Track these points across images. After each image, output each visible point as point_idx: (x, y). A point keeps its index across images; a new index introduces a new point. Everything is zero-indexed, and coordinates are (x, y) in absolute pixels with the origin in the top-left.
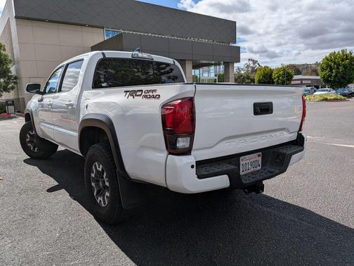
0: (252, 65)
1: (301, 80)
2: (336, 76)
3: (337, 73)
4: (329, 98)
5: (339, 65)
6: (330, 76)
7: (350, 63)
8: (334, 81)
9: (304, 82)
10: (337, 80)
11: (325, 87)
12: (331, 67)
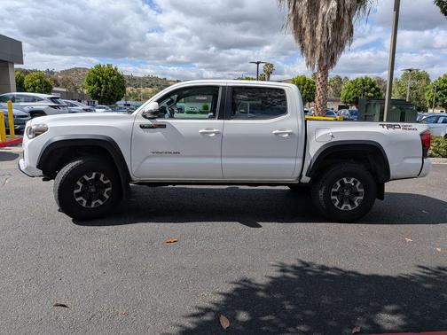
2: (105, 92)
3: (107, 88)
5: (107, 80)
6: (99, 91)
7: (118, 80)
8: (104, 98)
10: (107, 96)
12: (99, 82)
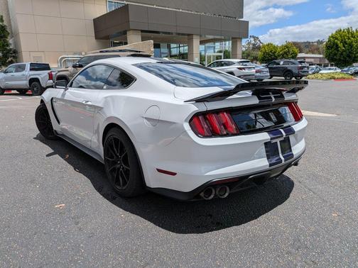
0: (253, 42)
1: (304, 58)
2: (342, 54)
4: (336, 76)
5: (345, 43)
6: (336, 54)
9: (307, 60)
10: (342, 58)
11: (327, 66)
